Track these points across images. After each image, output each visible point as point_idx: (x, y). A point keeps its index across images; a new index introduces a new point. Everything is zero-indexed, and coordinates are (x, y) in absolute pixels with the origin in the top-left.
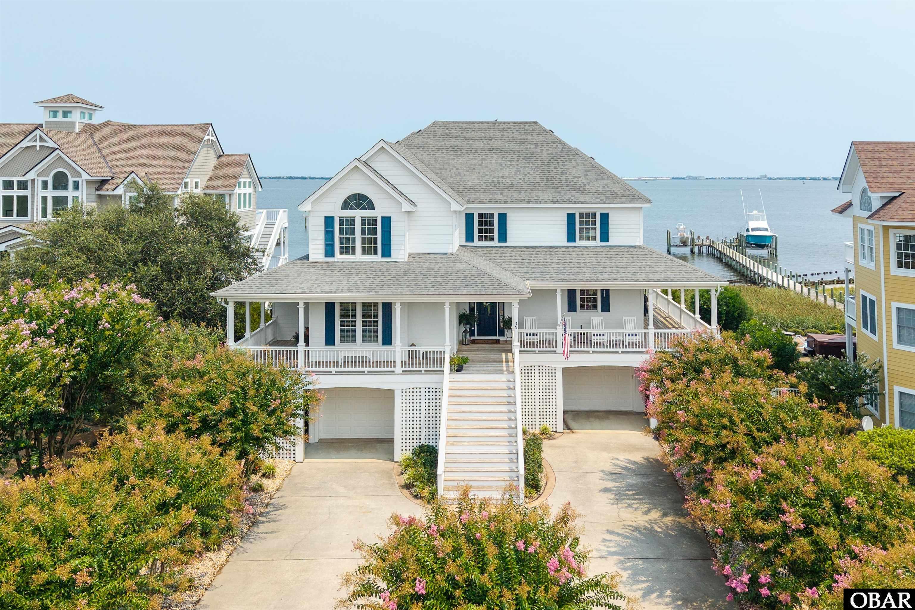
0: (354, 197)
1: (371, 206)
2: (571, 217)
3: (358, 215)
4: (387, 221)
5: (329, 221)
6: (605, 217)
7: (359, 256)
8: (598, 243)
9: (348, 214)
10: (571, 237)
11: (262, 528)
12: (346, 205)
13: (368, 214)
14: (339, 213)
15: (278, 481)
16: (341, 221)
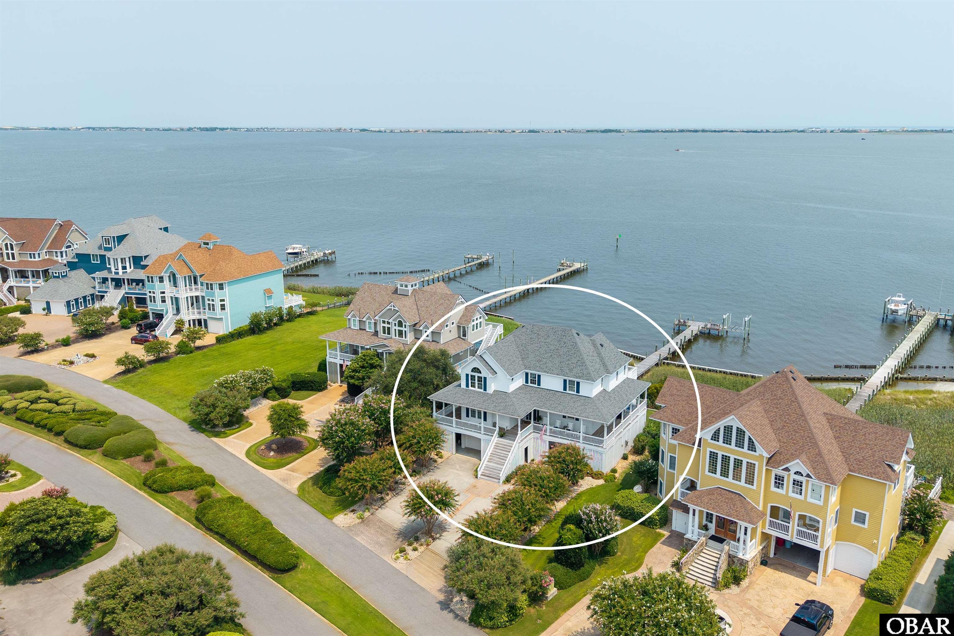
0: (475, 368)
1: (480, 372)
2: (565, 381)
3: (477, 375)
4: (485, 378)
5: (467, 375)
6: (578, 383)
7: (476, 389)
8: (575, 393)
9: (473, 374)
10: (565, 389)
11: (430, 473)
12: (472, 371)
13: (479, 375)
14: (470, 373)
15: (443, 460)
16: (471, 376)
